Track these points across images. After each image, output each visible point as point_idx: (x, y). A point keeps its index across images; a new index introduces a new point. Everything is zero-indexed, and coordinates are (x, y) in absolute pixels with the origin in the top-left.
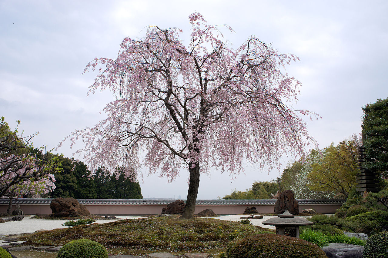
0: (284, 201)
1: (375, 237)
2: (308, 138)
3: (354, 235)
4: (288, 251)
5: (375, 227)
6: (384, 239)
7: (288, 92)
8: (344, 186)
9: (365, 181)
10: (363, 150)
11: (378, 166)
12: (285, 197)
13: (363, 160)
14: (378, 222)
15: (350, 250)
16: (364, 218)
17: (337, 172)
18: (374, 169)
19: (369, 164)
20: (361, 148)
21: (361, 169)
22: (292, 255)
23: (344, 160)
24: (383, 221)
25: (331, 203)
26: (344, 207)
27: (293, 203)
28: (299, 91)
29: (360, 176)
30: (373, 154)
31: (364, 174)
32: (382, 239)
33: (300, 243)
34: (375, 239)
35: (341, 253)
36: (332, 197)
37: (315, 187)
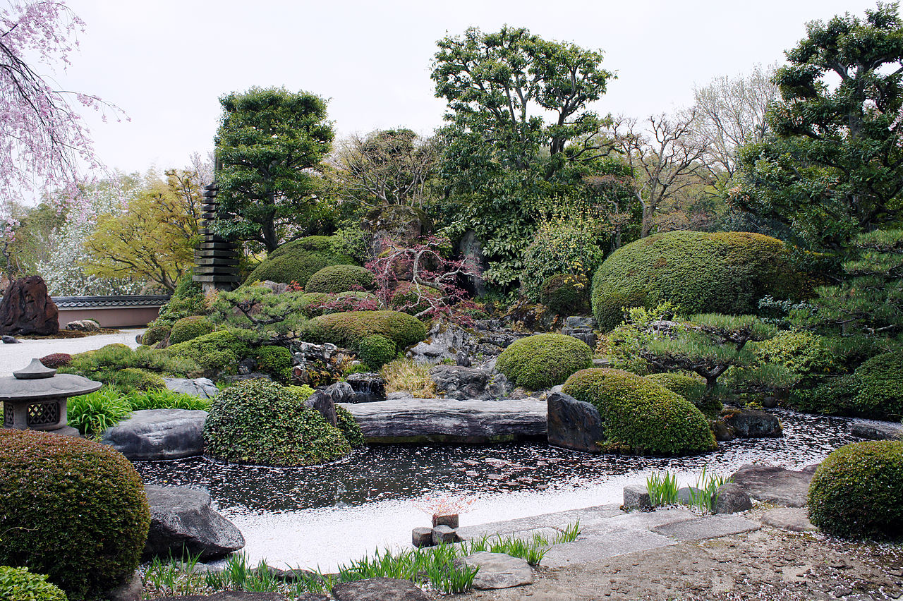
0: (21, 303)
1: (230, 394)
2: (94, 166)
3: (187, 384)
4: (43, 476)
5: (228, 363)
6: (245, 397)
7: (45, 39)
8: (166, 269)
9: (211, 261)
10: (214, 193)
11: (240, 230)
12: (23, 293)
13: (211, 215)
14: (234, 352)
15: (179, 424)
16: (207, 345)
17: (153, 237)
18: (233, 236)
19: (223, 226)
20: (209, 188)
21: (207, 234)
22: (52, 485)
23: (171, 211)
24: (243, 350)
25: (135, 305)
26: (166, 318)
27: (43, 308)
28: (77, 43)
29: (203, 249)
30: (232, 205)
31: (212, 245)
32: (242, 396)
33: (73, 452)
34: (230, 398)
35: (159, 433)
36: (139, 291)
37: (99, 269)
